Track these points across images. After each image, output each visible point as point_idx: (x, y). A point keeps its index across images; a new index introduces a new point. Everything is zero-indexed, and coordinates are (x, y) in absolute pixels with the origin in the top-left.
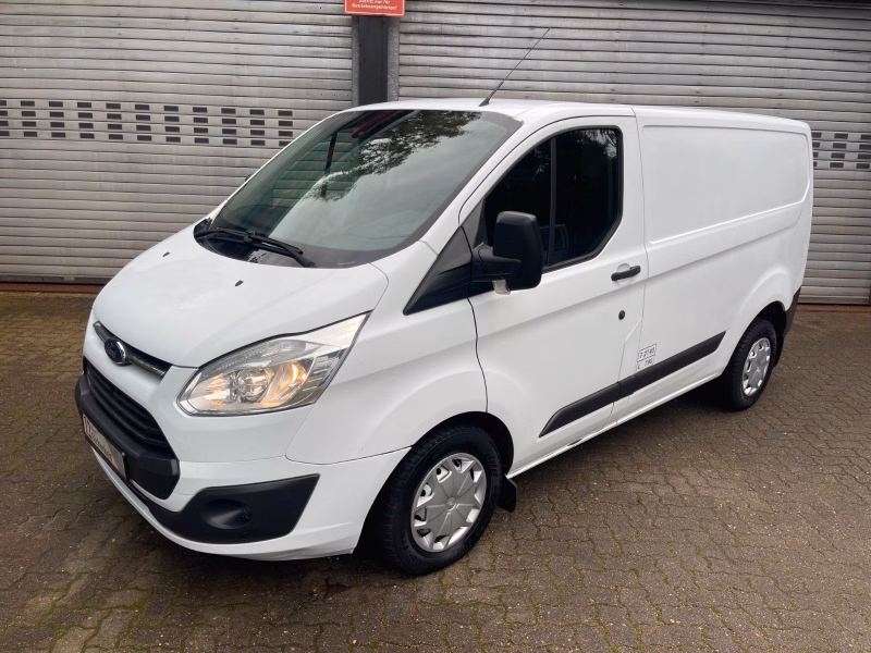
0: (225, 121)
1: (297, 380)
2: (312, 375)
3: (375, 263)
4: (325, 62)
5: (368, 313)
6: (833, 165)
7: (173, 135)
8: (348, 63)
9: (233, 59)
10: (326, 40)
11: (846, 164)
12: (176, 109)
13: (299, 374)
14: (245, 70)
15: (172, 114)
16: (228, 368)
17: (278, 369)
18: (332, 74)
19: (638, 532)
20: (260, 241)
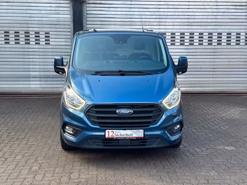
0: (25, 36)
4: (61, 16)
6: (236, 44)
7: (7, 41)
8: (69, 16)
9: (28, 15)
10: (61, 9)
11: (241, 44)
12: (8, 32)
14: (33, 19)
15: (7, 34)
18: (64, 20)
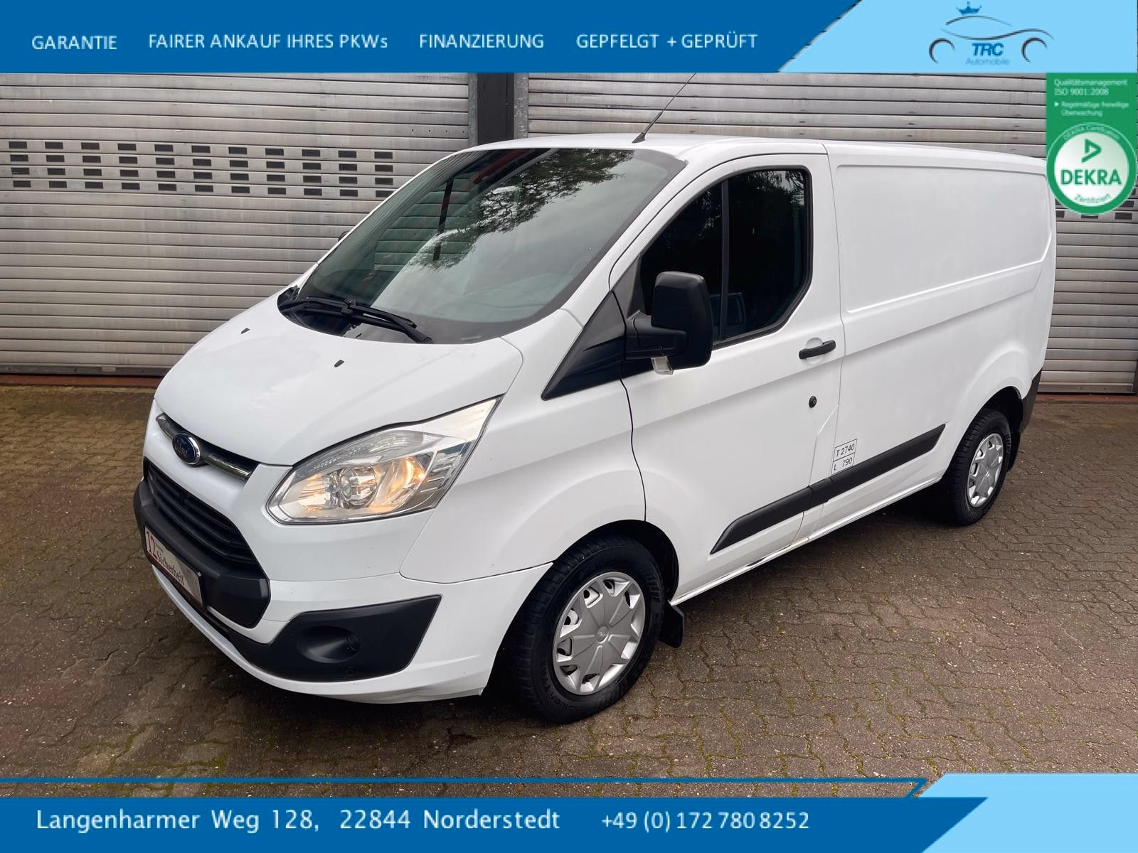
0: (306, 166)
1: (413, 480)
2: (431, 474)
3: (505, 337)
5: (499, 397)
13: (415, 473)
16: (329, 466)
17: (390, 466)
19: (834, 672)
20: (361, 312)
